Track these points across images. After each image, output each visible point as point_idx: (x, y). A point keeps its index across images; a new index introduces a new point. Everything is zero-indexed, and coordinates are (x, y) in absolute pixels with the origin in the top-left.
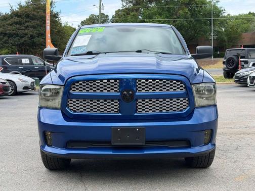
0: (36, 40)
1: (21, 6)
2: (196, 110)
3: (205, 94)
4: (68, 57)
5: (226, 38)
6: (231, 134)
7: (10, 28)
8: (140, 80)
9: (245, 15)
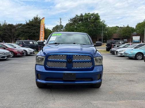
0: (35, 34)
1: (30, 21)
2: (95, 67)
3: (98, 61)
4: (47, 45)
5: (107, 36)
6: (108, 74)
7: (25, 29)
8: (74, 55)
9: (115, 27)
